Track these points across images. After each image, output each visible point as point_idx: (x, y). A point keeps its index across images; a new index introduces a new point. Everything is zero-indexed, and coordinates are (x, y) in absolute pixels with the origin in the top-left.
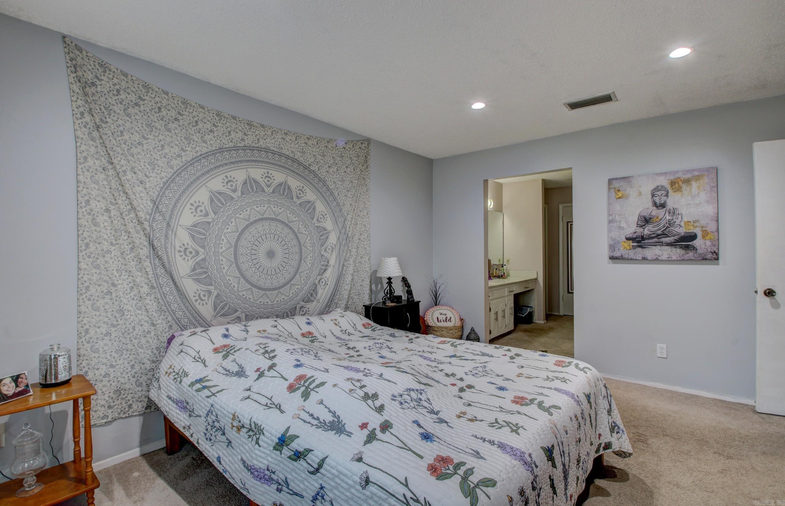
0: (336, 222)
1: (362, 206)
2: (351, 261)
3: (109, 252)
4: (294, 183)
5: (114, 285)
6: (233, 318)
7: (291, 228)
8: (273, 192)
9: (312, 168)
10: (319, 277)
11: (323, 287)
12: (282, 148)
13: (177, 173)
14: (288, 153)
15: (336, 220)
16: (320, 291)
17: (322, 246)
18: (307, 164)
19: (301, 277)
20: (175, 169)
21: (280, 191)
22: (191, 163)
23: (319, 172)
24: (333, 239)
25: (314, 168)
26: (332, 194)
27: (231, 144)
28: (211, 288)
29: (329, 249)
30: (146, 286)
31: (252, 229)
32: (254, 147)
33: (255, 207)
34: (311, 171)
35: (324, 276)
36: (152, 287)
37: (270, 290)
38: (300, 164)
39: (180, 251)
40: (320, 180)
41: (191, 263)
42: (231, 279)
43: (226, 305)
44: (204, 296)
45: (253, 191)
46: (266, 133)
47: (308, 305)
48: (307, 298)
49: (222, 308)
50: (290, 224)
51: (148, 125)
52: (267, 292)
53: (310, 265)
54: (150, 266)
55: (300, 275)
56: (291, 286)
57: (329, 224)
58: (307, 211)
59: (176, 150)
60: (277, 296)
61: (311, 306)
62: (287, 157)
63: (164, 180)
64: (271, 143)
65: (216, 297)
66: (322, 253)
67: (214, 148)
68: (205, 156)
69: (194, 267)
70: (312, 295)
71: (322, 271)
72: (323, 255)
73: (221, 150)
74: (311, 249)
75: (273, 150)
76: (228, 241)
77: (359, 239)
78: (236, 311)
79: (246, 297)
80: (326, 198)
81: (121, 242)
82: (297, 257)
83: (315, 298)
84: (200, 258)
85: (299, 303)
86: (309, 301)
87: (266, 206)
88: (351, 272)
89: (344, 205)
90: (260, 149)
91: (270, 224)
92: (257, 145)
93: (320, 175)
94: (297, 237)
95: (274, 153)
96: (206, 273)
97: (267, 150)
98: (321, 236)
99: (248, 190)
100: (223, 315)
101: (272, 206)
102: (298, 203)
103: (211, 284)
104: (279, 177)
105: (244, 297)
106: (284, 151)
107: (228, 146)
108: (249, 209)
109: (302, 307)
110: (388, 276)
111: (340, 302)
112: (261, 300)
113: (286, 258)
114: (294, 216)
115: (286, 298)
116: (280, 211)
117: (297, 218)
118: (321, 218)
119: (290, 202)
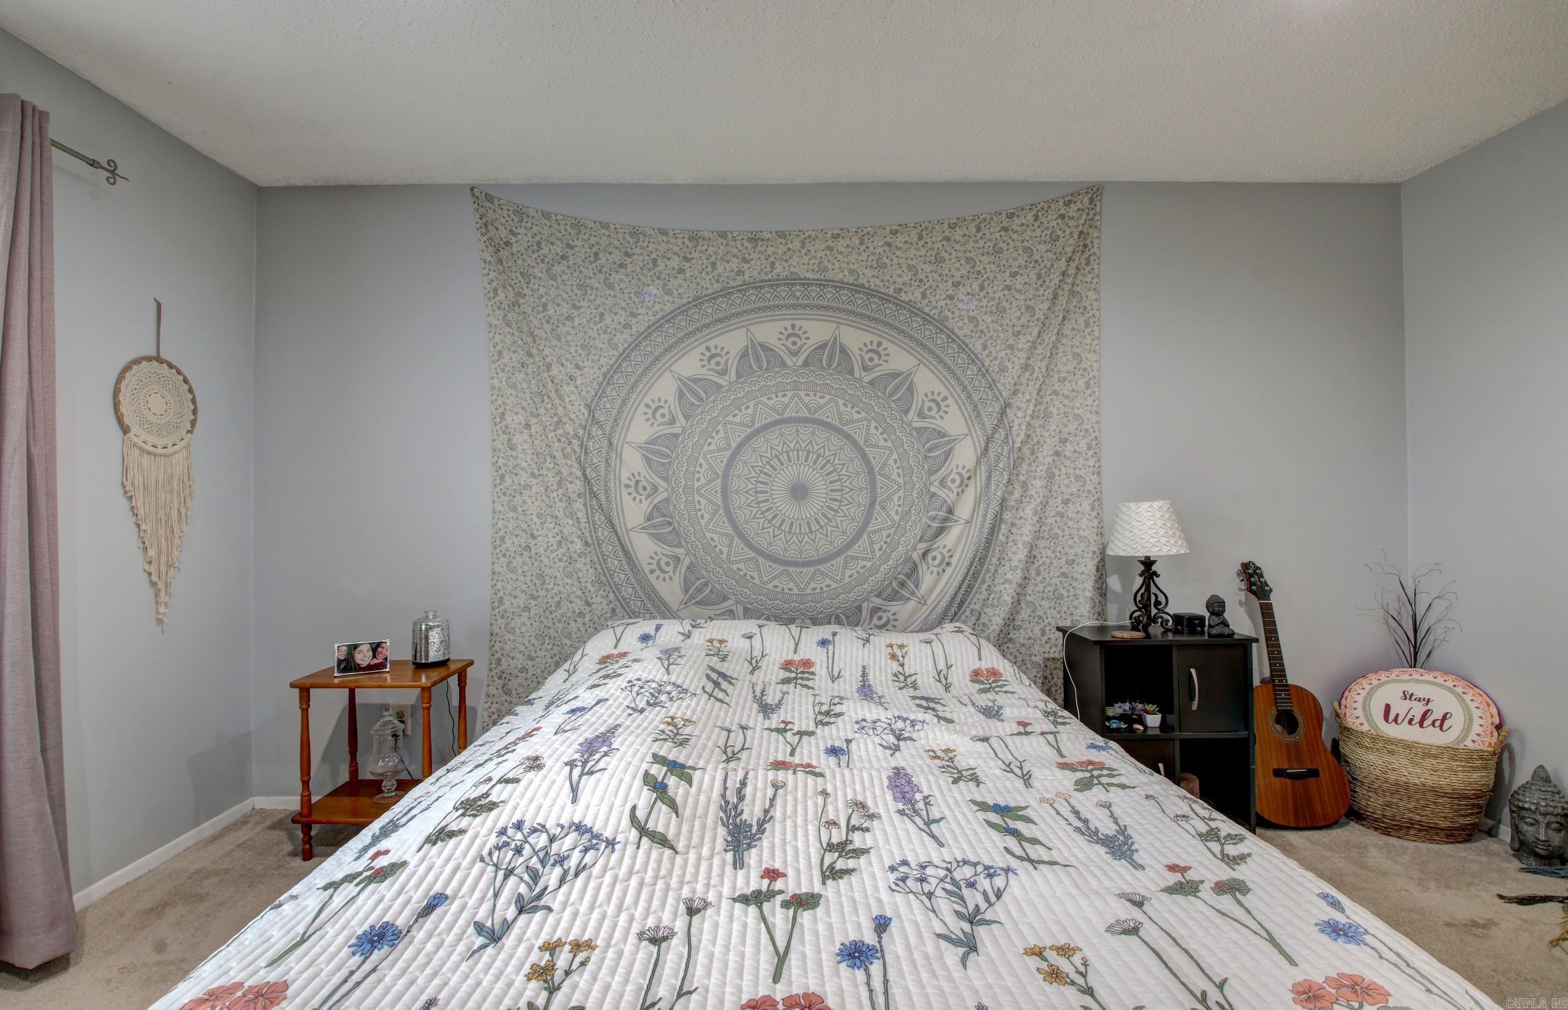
0: (978, 415)
1: (1070, 367)
2: (1028, 510)
3: (527, 487)
4: (854, 338)
5: (533, 537)
6: (719, 612)
7: (847, 436)
8: (806, 364)
9: (904, 297)
10: (922, 546)
11: (935, 570)
12: (826, 270)
13: (625, 356)
14: (841, 276)
15: (975, 408)
16: (927, 579)
17: (932, 472)
18: (891, 291)
19: (872, 544)
20: (621, 348)
21: (821, 361)
22: (646, 335)
23: (925, 302)
24: (965, 455)
25: (913, 295)
26: (964, 347)
27: (717, 286)
28: (680, 551)
29: (953, 481)
30: (579, 541)
31: (759, 442)
32: (763, 281)
33: (764, 399)
34: (900, 305)
35: (940, 542)
36: (587, 544)
37: (796, 564)
38: (870, 293)
39: (627, 486)
40: (927, 319)
41: (646, 506)
42: (716, 537)
43: (706, 584)
44: (668, 564)
45: (760, 368)
46: (790, 246)
47: (894, 607)
48: (889, 591)
49: (699, 590)
50: (845, 428)
51: (580, 286)
52: (791, 570)
53: (897, 518)
54: (583, 509)
55: (869, 537)
56: (846, 561)
57: (953, 422)
58: (891, 395)
59: (622, 317)
60: (811, 579)
61: (904, 610)
62: (839, 286)
63: (604, 370)
64: (801, 267)
65: (688, 568)
66: (933, 489)
67: (685, 301)
68: (669, 318)
69: (651, 513)
70: (902, 584)
71: (931, 532)
72: (934, 495)
73: (698, 301)
74: (901, 480)
75: (805, 279)
76: (711, 468)
77: (1057, 453)
78: (725, 598)
79: (745, 575)
80: (946, 359)
81: (544, 472)
82: (863, 499)
83: (913, 593)
84: (659, 498)
85: (867, 599)
86: (894, 597)
87: (789, 394)
88: (1028, 539)
89: (1003, 369)
90: (774, 283)
91: (797, 431)
92: (769, 276)
93: (927, 310)
94: (864, 456)
95: (806, 284)
96: (670, 524)
97: (792, 281)
98: (930, 450)
99: (751, 367)
100: (699, 603)
101: (802, 394)
102: (867, 379)
103: (679, 545)
104: (818, 331)
105: (742, 573)
106: (829, 275)
107: (710, 291)
108: (751, 404)
109: (875, 610)
110: (1142, 553)
111: (989, 611)
112: (776, 582)
113: (835, 500)
114: (856, 409)
115: (834, 585)
116: (822, 402)
117: (863, 414)
118: (930, 409)
119: (847, 379)
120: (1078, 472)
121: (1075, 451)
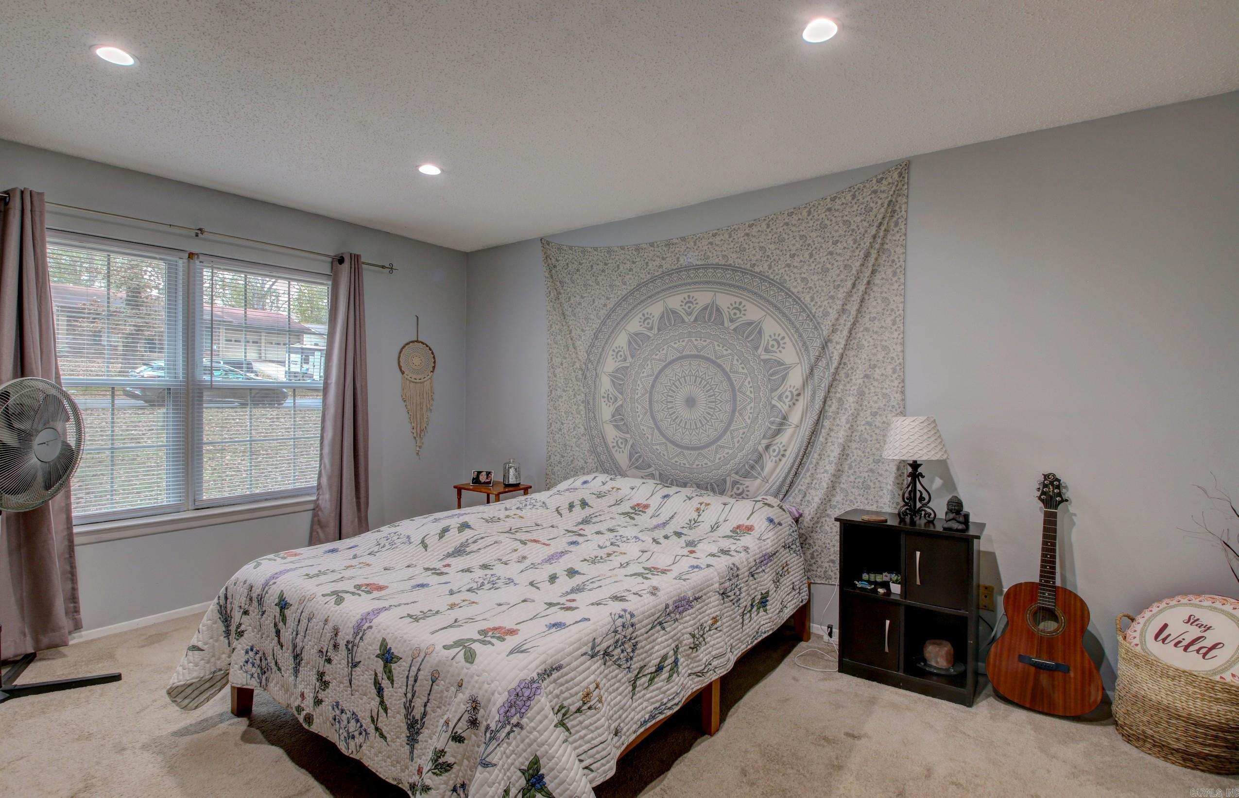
0: (807, 349)
1: (879, 309)
2: (843, 419)
3: (561, 397)
4: (725, 301)
5: (562, 424)
6: (647, 474)
7: (719, 366)
8: (696, 320)
9: (757, 269)
10: (765, 442)
11: (774, 459)
12: (708, 257)
13: (603, 323)
14: (717, 260)
15: (804, 344)
16: (769, 465)
17: (773, 390)
18: (748, 266)
19: (733, 438)
20: (602, 318)
21: (704, 317)
22: (613, 310)
23: (770, 271)
24: (795, 379)
25: (763, 267)
26: (797, 300)
27: (649, 276)
28: (628, 436)
29: (787, 397)
30: (582, 427)
31: (669, 371)
32: (673, 270)
33: (672, 344)
34: (754, 275)
35: (778, 440)
36: (585, 429)
37: (688, 448)
38: (735, 269)
39: (604, 397)
40: (772, 283)
41: (612, 409)
42: (645, 428)
43: (640, 457)
44: (622, 443)
45: (670, 324)
46: (688, 245)
47: (747, 482)
48: (743, 471)
49: (637, 460)
50: (718, 361)
51: (585, 285)
52: (685, 451)
53: (749, 422)
54: (584, 409)
55: (731, 433)
56: (717, 449)
57: (789, 354)
58: (747, 338)
59: (603, 300)
60: (696, 459)
61: (753, 485)
62: (716, 267)
63: (594, 331)
64: (692, 258)
65: (632, 446)
66: (774, 402)
67: (632, 287)
68: (625, 299)
69: (614, 413)
70: (752, 467)
71: (771, 432)
72: (774, 406)
73: (639, 287)
74: (752, 396)
75: (696, 265)
76: (644, 386)
77: (867, 376)
78: (650, 466)
79: (660, 453)
80: (785, 310)
81: (568, 389)
82: (728, 408)
83: (759, 474)
84: (618, 405)
85: (729, 475)
86: (746, 475)
87: (686, 340)
88: (841, 441)
89: (826, 314)
90: (679, 270)
91: (690, 363)
92: (676, 267)
93: (772, 277)
94: (729, 379)
95: (697, 268)
96: (623, 420)
97: (687, 268)
98: (771, 375)
99: (665, 324)
100: (636, 467)
101: (693, 339)
102: (732, 328)
103: (627, 433)
104: (703, 298)
105: (658, 452)
106: (710, 261)
107: (645, 280)
108: (665, 347)
109: (735, 483)
110: (911, 459)
111: (812, 492)
112: (677, 459)
113: (711, 408)
114: (725, 348)
115: (710, 464)
116: (705, 344)
117: (730, 351)
118: (773, 346)
119: (720, 329)
120: (884, 391)
121: (882, 375)
